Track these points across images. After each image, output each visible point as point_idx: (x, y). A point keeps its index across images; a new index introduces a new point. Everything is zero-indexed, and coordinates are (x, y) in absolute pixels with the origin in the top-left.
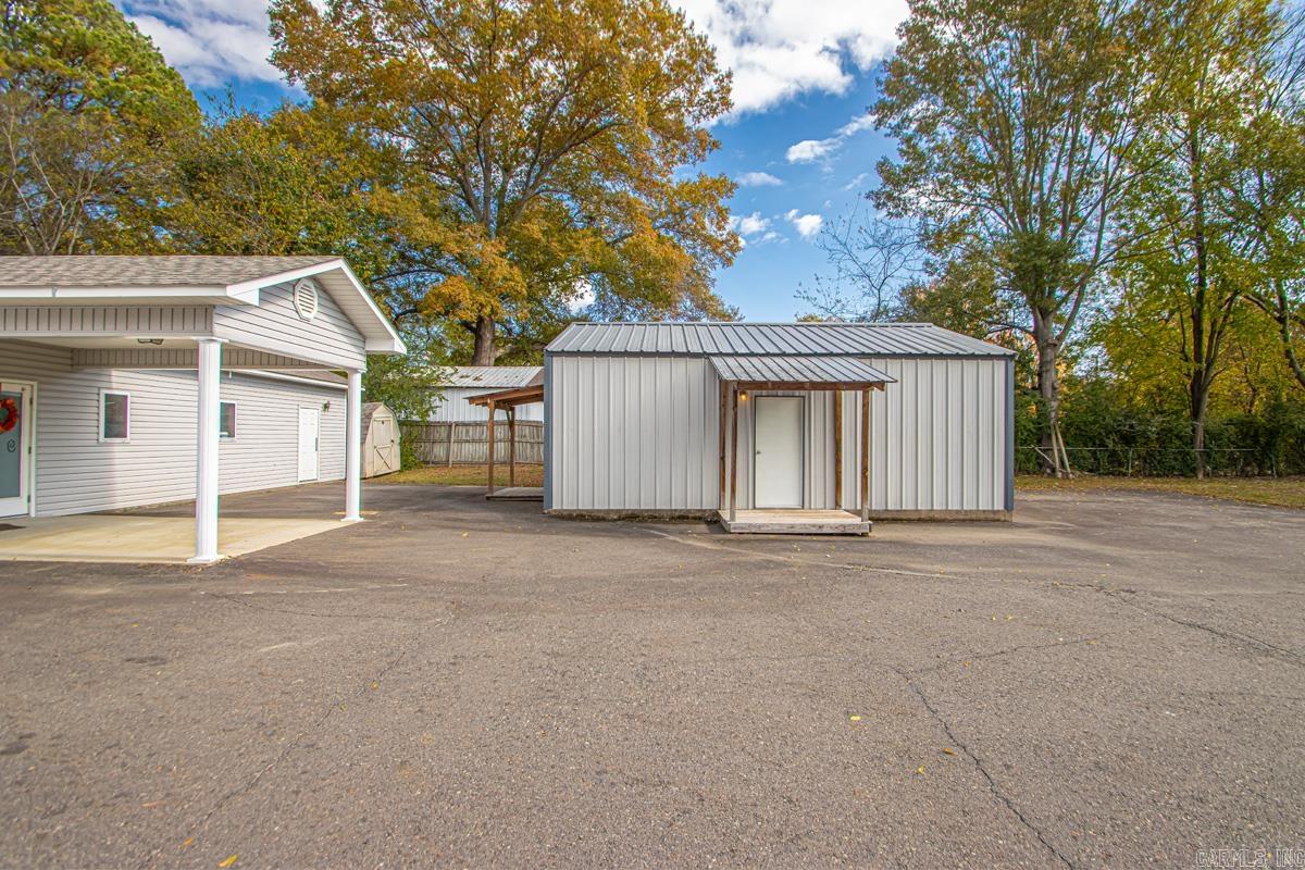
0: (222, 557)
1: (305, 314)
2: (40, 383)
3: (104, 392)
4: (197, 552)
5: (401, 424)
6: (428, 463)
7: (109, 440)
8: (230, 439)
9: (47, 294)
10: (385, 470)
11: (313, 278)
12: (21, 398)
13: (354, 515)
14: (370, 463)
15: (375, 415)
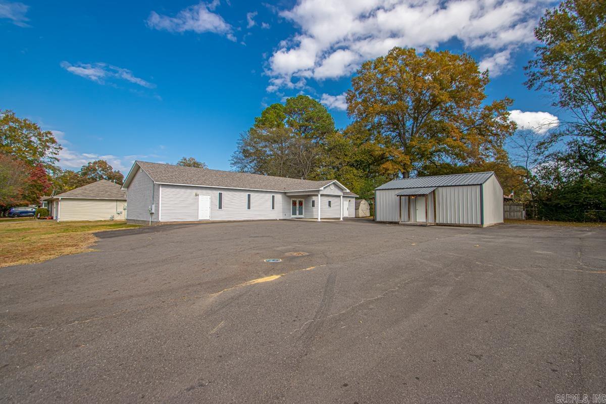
1: (332, 189)
3: (312, 200)
7: (313, 207)
8: (330, 207)
10: (365, 215)
11: (333, 183)
12: (303, 202)
14: (361, 214)
15: (362, 202)
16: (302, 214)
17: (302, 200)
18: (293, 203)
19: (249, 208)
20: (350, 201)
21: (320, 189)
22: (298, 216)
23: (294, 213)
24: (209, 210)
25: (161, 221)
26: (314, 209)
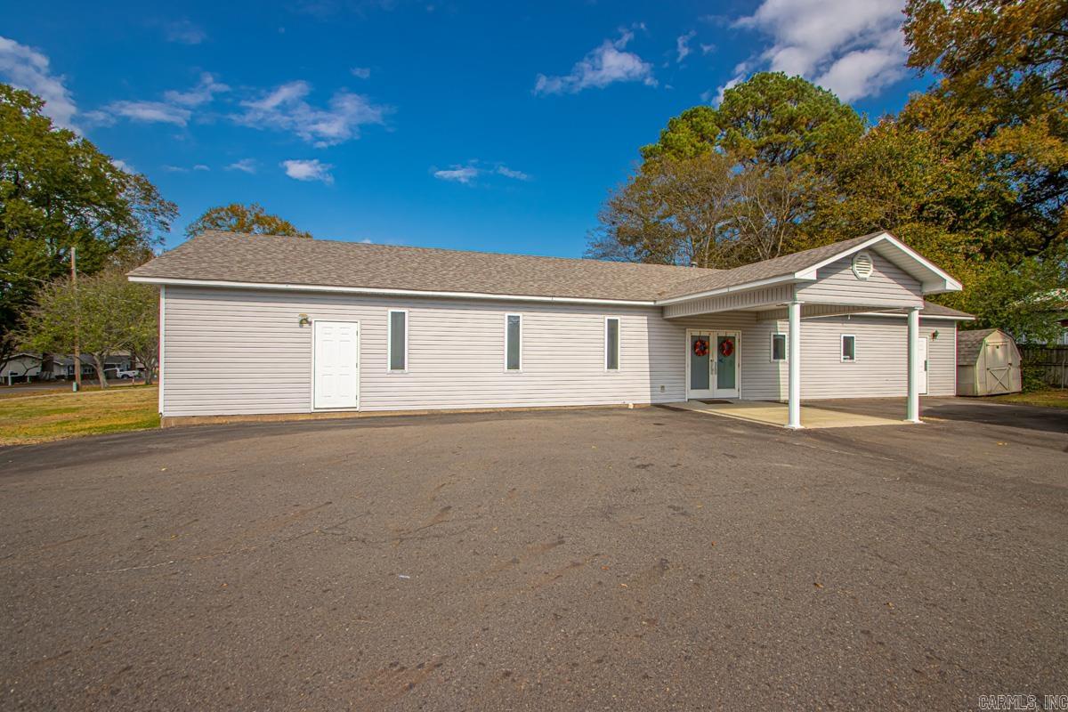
0: (803, 427)
1: (861, 276)
2: (743, 331)
3: (773, 334)
4: (790, 422)
5: (1021, 348)
6: (1059, 386)
7: (776, 360)
8: (851, 361)
9: (726, 290)
10: (1001, 390)
11: (869, 249)
12: (734, 338)
13: (915, 418)
14: (982, 382)
15: (987, 340)
16: (733, 387)
17: (730, 333)
18: (694, 347)
19: (514, 364)
20: (934, 335)
21: (798, 275)
22: (714, 392)
23: (700, 381)
24: (354, 373)
25: (166, 414)
26: (782, 365)
